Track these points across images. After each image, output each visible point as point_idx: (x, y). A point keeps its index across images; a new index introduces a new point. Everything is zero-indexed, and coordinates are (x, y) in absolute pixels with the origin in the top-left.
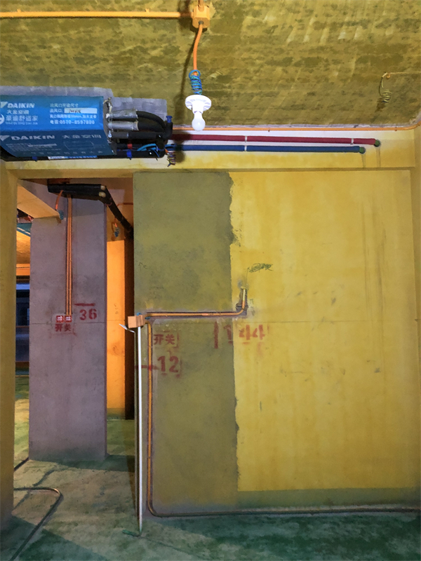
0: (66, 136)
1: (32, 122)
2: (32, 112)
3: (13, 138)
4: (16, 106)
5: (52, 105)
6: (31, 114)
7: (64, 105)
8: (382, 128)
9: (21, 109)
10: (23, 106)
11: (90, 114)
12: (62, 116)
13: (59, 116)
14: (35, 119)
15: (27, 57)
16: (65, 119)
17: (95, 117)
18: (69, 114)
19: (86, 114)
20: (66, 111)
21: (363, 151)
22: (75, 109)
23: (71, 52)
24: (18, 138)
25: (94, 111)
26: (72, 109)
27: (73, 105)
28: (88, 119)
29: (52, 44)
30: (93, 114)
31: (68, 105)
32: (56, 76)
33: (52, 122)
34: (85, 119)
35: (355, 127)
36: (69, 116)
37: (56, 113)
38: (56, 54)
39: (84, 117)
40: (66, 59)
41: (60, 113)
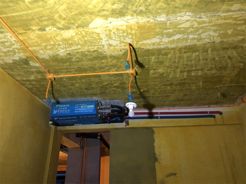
0: (81, 117)
1: (68, 112)
2: (68, 108)
3: (60, 118)
4: (62, 106)
5: (76, 105)
6: (67, 109)
7: (81, 105)
8: (222, 106)
9: (64, 107)
10: (65, 106)
11: (91, 108)
12: (80, 109)
13: (78, 109)
14: (69, 111)
15: (67, 89)
16: (81, 110)
17: (93, 109)
18: (83, 108)
19: (89, 108)
20: (82, 107)
21: (214, 117)
22: (85, 106)
23: (83, 86)
24: (62, 118)
25: (93, 106)
26: (84, 106)
27: (84, 104)
28: (90, 110)
29: (76, 84)
30: (92, 108)
31: (83, 105)
32: (78, 94)
33: (75, 112)
34: (89, 110)
35: (209, 106)
36: (82, 109)
37: (77, 108)
38: (77, 87)
39: (89, 109)
40: (82, 89)
41: (79, 108)
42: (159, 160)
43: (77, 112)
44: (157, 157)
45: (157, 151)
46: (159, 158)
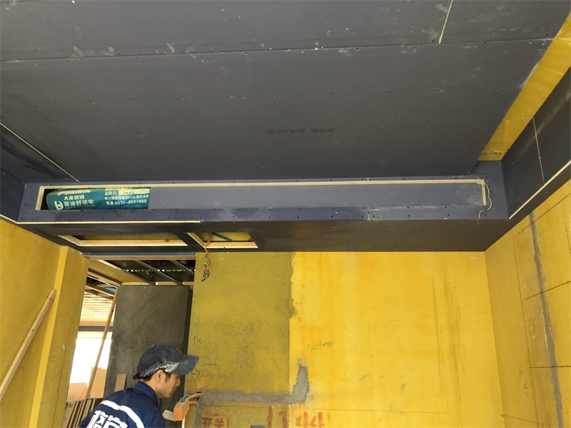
2: (88, 197)
5: (107, 189)
9: (77, 194)
10: (80, 192)
11: (143, 195)
12: (117, 198)
13: (113, 198)
18: (124, 195)
19: (139, 195)
20: (120, 193)
25: (147, 191)
26: (126, 190)
28: (141, 199)
30: (146, 195)
33: (108, 203)
34: (138, 199)
37: (110, 196)
42: (300, 312)
43: (112, 203)
44: (295, 306)
45: (296, 294)
46: (298, 309)
